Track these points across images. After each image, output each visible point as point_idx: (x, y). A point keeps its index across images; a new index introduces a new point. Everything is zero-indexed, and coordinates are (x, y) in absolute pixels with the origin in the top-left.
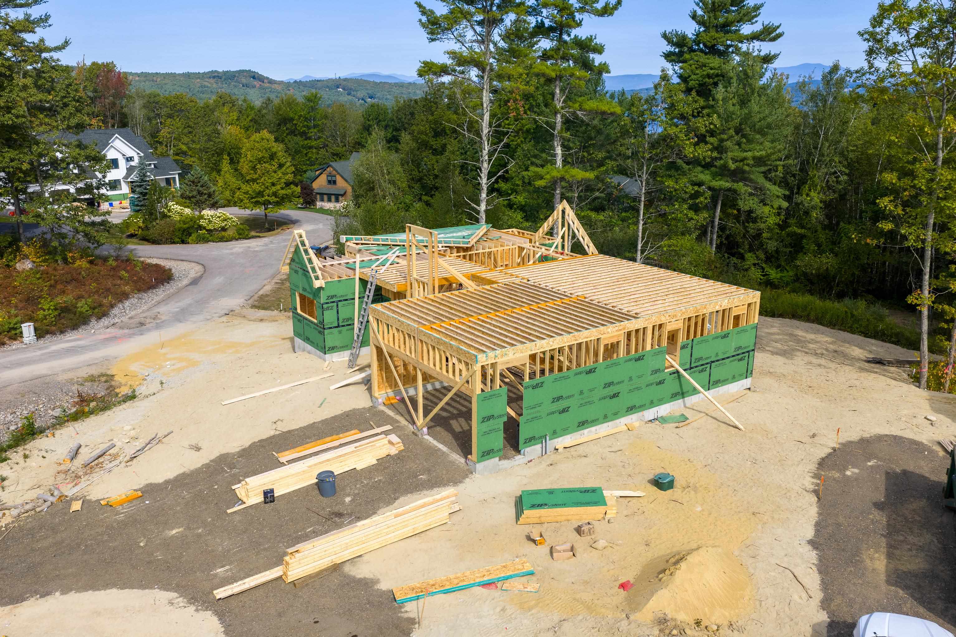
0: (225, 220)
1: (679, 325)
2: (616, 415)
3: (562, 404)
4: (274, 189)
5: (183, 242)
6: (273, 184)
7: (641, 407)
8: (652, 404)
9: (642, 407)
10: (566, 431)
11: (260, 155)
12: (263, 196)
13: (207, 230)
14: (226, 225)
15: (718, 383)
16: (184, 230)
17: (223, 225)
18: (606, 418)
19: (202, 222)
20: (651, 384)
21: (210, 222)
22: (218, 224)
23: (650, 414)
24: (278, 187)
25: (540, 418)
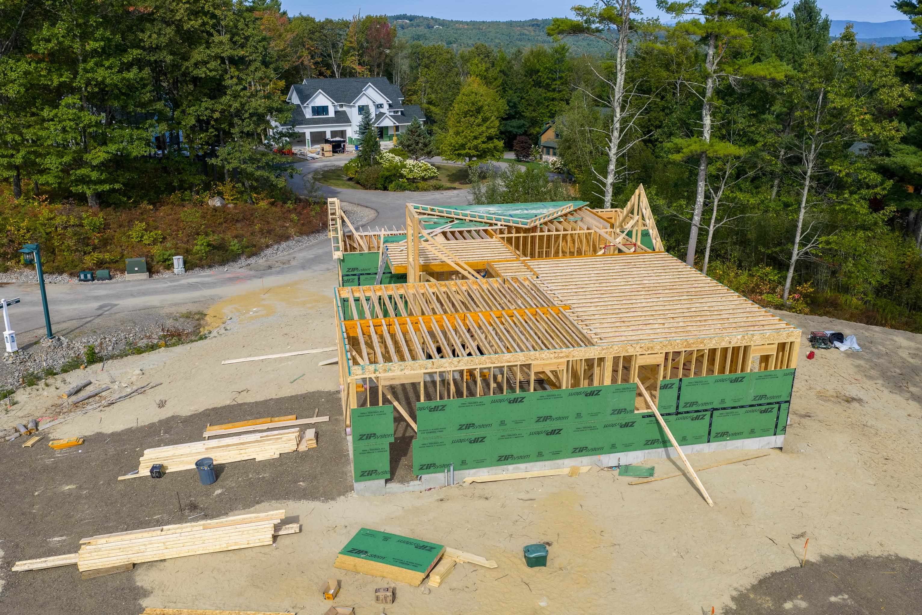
0: (426, 170)
1: (659, 359)
2: (556, 454)
3: (474, 433)
4: (475, 142)
5: (385, 189)
6: (476, 138)
7: (594, 449)
8: (613, 448)
9: (597, 450)
10: (480, 463)
11: (467, 108)
12: (465, 149)
13: (407, 179)
14: (425, 175)
15: (723, 435)
16: (387, 178)
17: (423, 174)
18: (540, 456)
19: (404, 172)
20: (613, 425)
21: (411, 171)
22: (417, 173)
23: (611, 459)
24: (479, 141)
25: (442, 444)
